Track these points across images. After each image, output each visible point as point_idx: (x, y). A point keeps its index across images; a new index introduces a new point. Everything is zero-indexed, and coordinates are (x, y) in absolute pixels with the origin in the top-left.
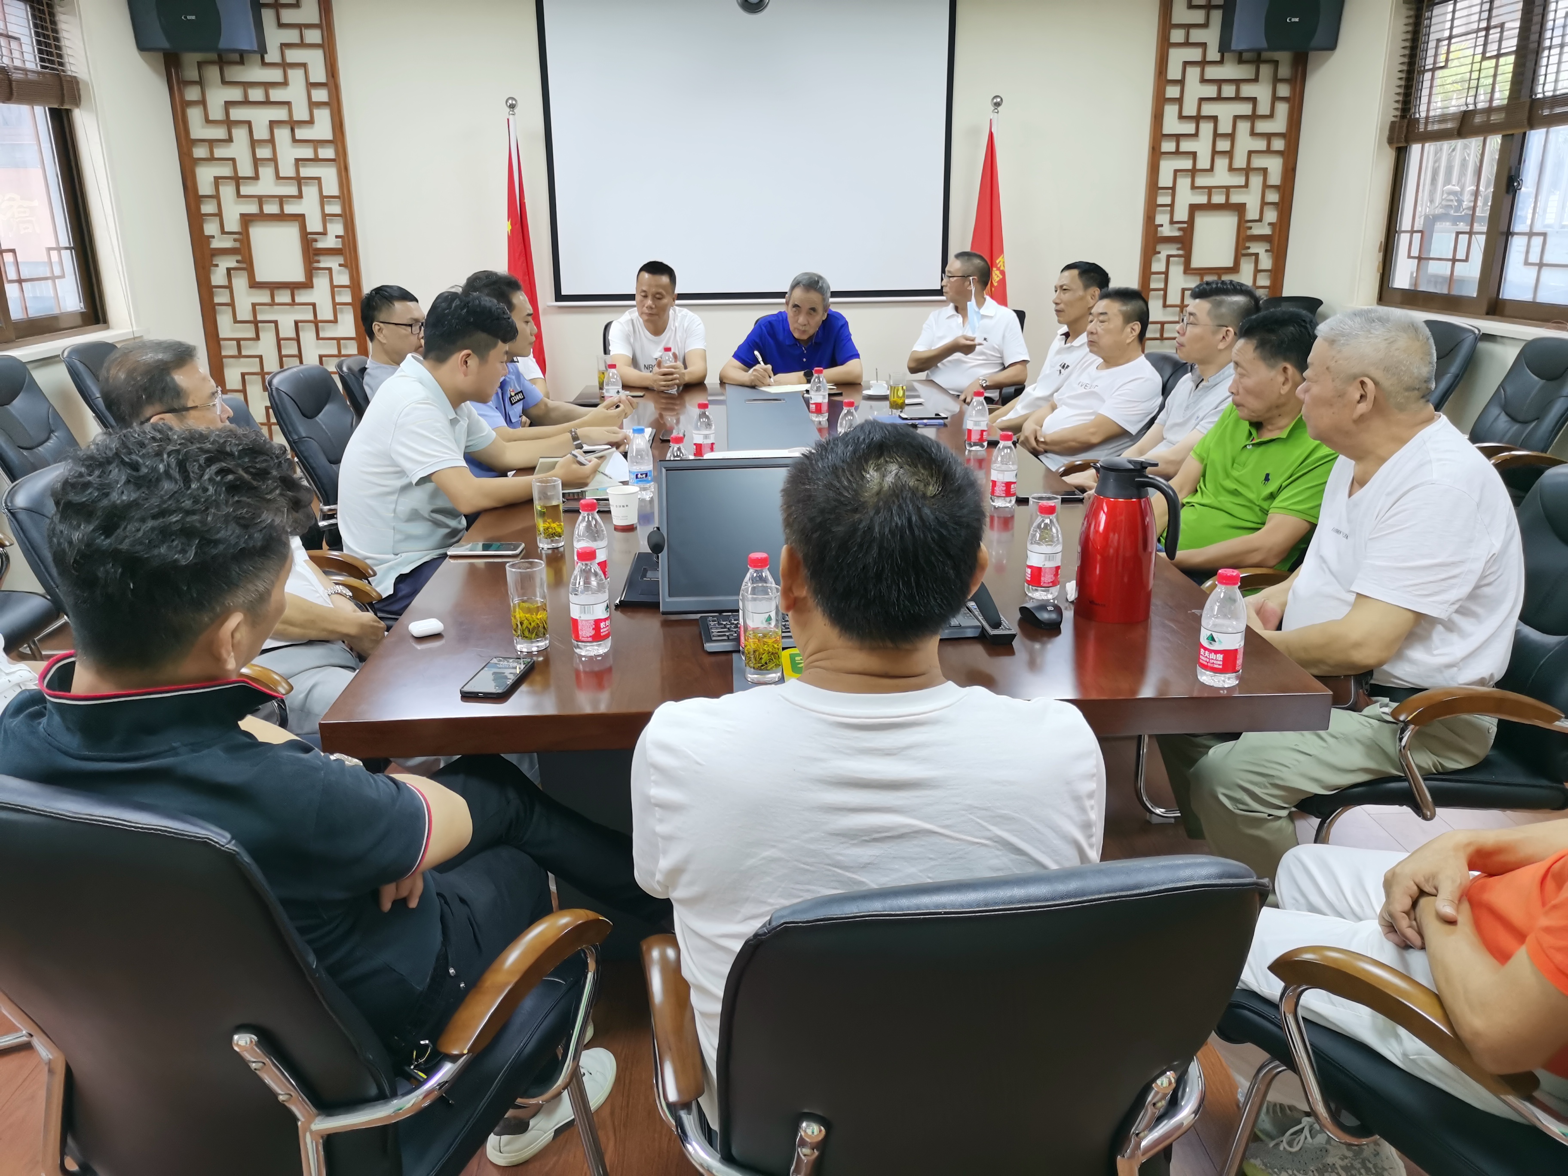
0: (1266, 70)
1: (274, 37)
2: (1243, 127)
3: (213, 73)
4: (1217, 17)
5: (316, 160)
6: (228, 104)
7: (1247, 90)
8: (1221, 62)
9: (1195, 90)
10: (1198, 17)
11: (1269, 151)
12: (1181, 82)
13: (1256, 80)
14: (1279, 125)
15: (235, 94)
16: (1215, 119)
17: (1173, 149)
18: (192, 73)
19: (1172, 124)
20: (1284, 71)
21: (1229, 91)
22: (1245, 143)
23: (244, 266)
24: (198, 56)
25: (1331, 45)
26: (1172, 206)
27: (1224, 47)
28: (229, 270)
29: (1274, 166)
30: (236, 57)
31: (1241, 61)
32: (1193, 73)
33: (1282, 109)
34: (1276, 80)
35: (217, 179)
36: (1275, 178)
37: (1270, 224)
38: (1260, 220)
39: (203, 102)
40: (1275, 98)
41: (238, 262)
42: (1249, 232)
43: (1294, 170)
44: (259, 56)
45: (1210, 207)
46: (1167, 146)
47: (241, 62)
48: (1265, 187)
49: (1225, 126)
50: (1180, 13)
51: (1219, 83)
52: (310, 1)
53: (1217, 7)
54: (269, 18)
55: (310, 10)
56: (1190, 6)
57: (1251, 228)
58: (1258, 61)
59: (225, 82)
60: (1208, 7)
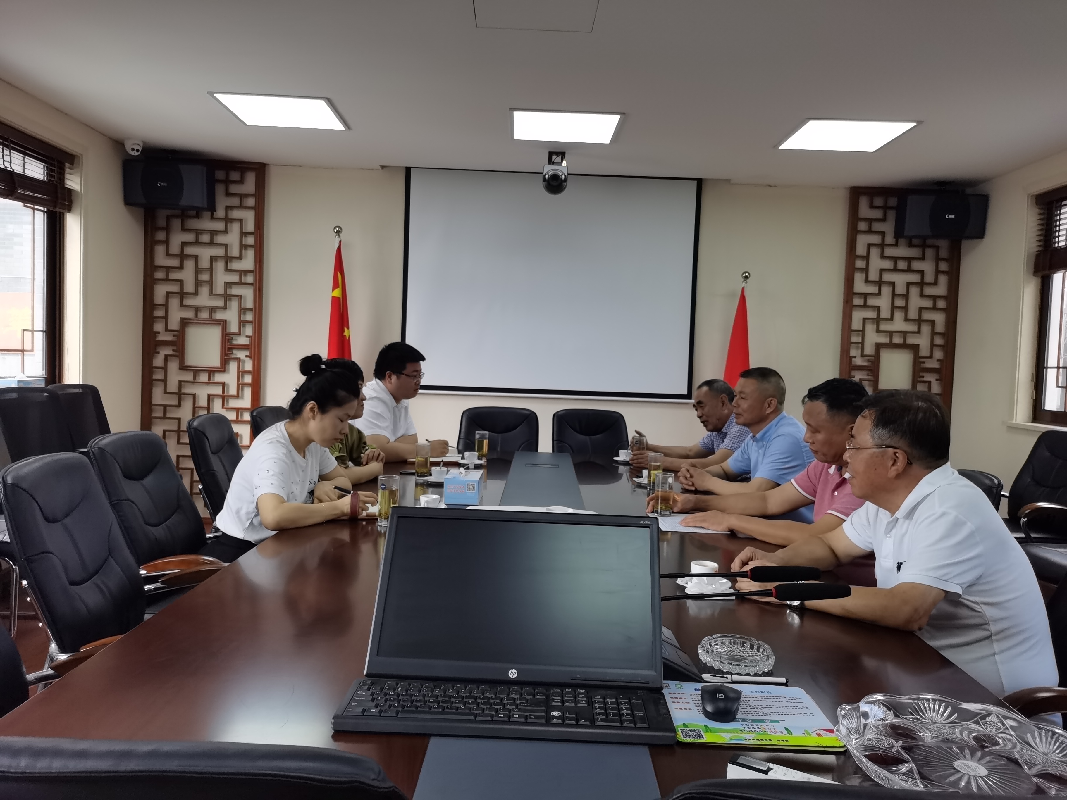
0: (930, 253)
1: (222, 202)
2: (914, 291)
3: (177, 223)
4: (892, 215)
5: (240, 283)
6: (184, 244)
7: (916, 265)
8: (896, 245)
9: (876, 263)
10: (878, 214)
11: (934, 308)
12: (867, 258)
13: (923, 258)
14: (941, 289)
15: (190, 237)
16: (893, 284)
17: (862, 304)
18: (162, 222)
19: (860, 286)
20: (944, 253)
21: (902, 265)
22: (916, 302)
23: (177, 354)
24: (169, 212)
25: (980, 234)
26: (862, 343)
27: (898, 234)
28: (166, 356)
29: (939, 319)
30: (194, 213)
31: (911, 245)
32: (875, 252)
33: (943, 279)
34: (938, 260)
35: (168, 293)
36: (940, 328)
37: (938, 360)
38: (931, 357)
39: (167, 242)
40: (938, 272)
41: (173, 350)
42: (923, 365)
43: (955, 321)
44: (209, 213)
45: (891, 346)
46: (857, 301)
47: (198, 216)
48: (934, 333)
49: (900, 289)
50: (865, 211)
51: (895, 259)
52: (251, 179)
53: (891, 208)
54: (220, 189)
55: (249, 185)
56: (872, 207)
57: (924, 363)
58: (923, 246)
59: (184, 229)
60: (885, 208)
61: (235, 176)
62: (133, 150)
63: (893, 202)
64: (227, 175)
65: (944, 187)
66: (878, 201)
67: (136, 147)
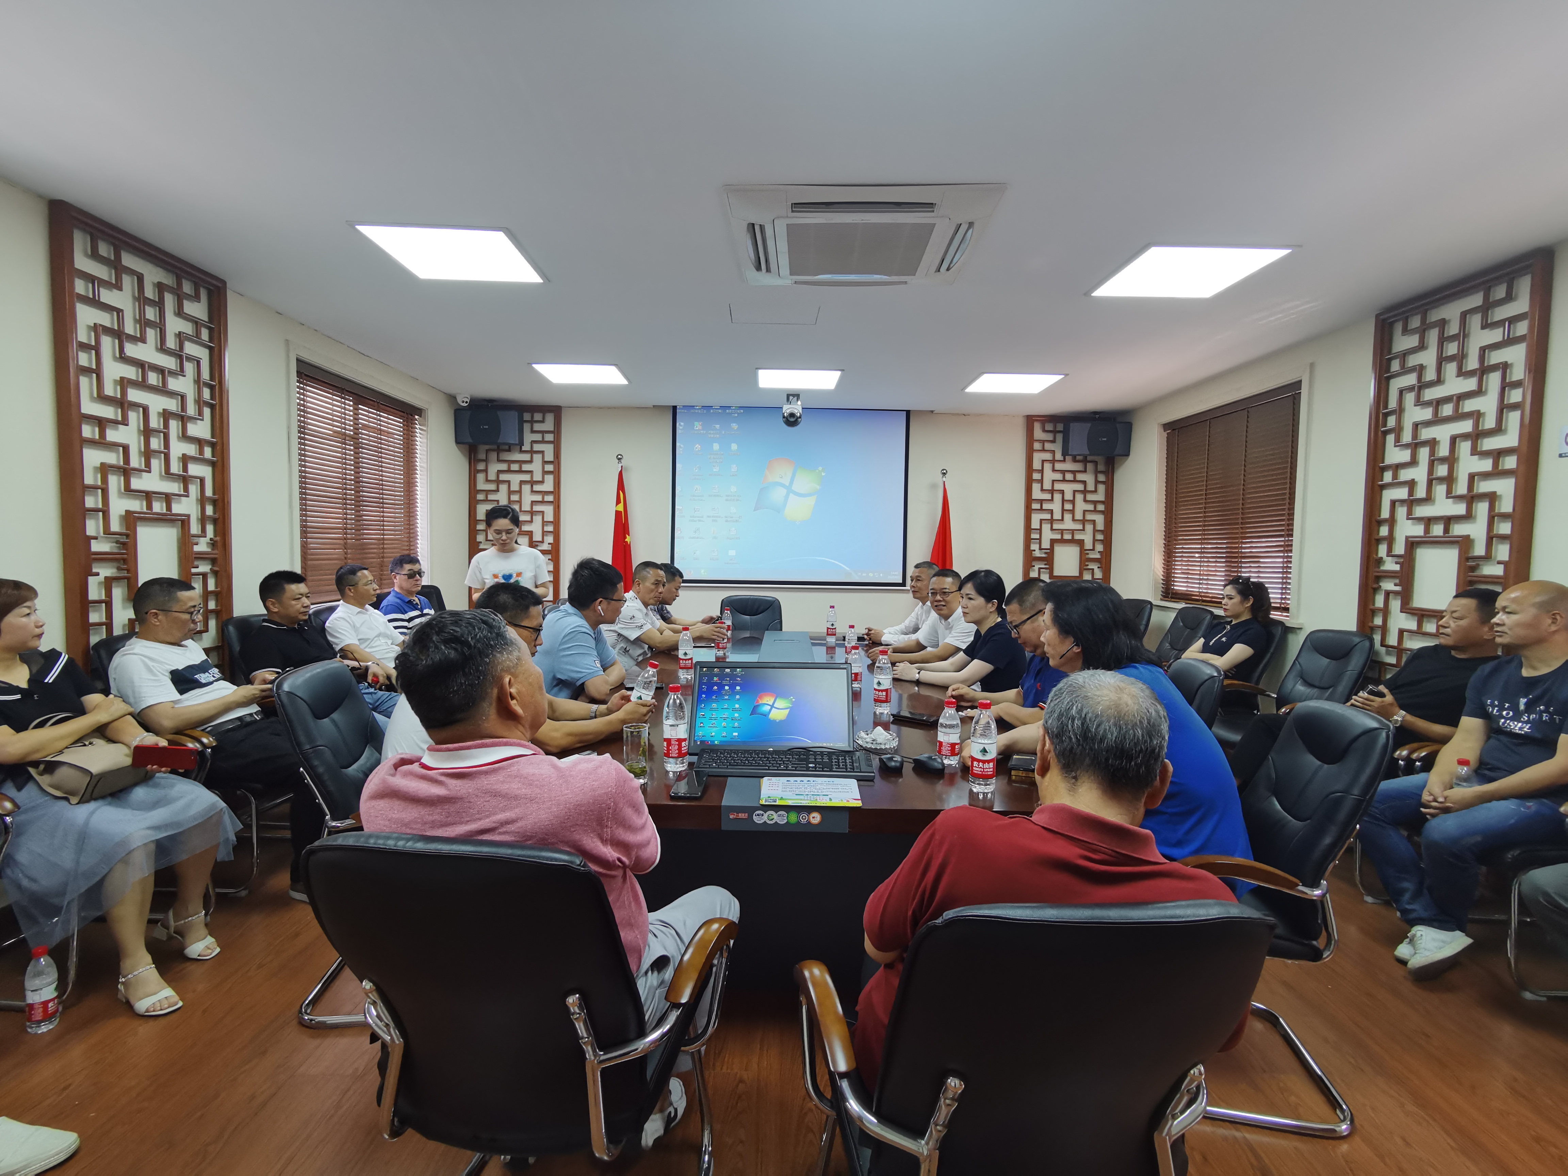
0: (1090, 466)
1: (528, 437)
2: (1079, 497)
3: (494, 455)
4: (1060, 437)
5: (543, 502)
6: (499, 472)
7: (1080, 477)
8: (1064, 460)
9: (1049, 475)
10: (1050, 437)
11: (1095, 511)
12: (1042, 471)
13: (1085, 471)
14: (1100, 496)
15: (504, 467)
16: (1062, 492)
17: (1039, 508)
18: (482, 456)
19: (1037, 494)
20: (1101, 467)
21: (1069, 476)
22: (1081, 506)
24: (487, 447)
25: (1127, 454)
26: (1040, 539)
27: (1065, 453)
29: (1100, 519)
30: (507, 447)
31: (1075, 460)
32: (1048, 467)
33: (1102, 488)
34: (1096, 472)
36: (1100, 526)
37: (1099, 552)
38: (1093, 549)
39: (486, 471)
40: (1097, 482)
42: (1087, 556)
43: (1111, 521)
44: (519, 447)
45: (1062, 541)
46: (1036, 506)
47: (509, 450)
48: (1095, 531)
49: (1068, 496)
50: (1038, 434)
51: (1063, 472)
52: (550, 419)
53: (1059, 432)
54: (527, 427)
55: (549, 425)
56: (1044, 431)
57: (1088, 554)
58: (1085, 461)
59: (499, 461)
60: (1055, 432)
61: (538, 416)
62: (463, 402)
63: (1060, 427)
64: (532, 417)
65: (1098, 417)
66: (1049, 427)
67: (465, 400)
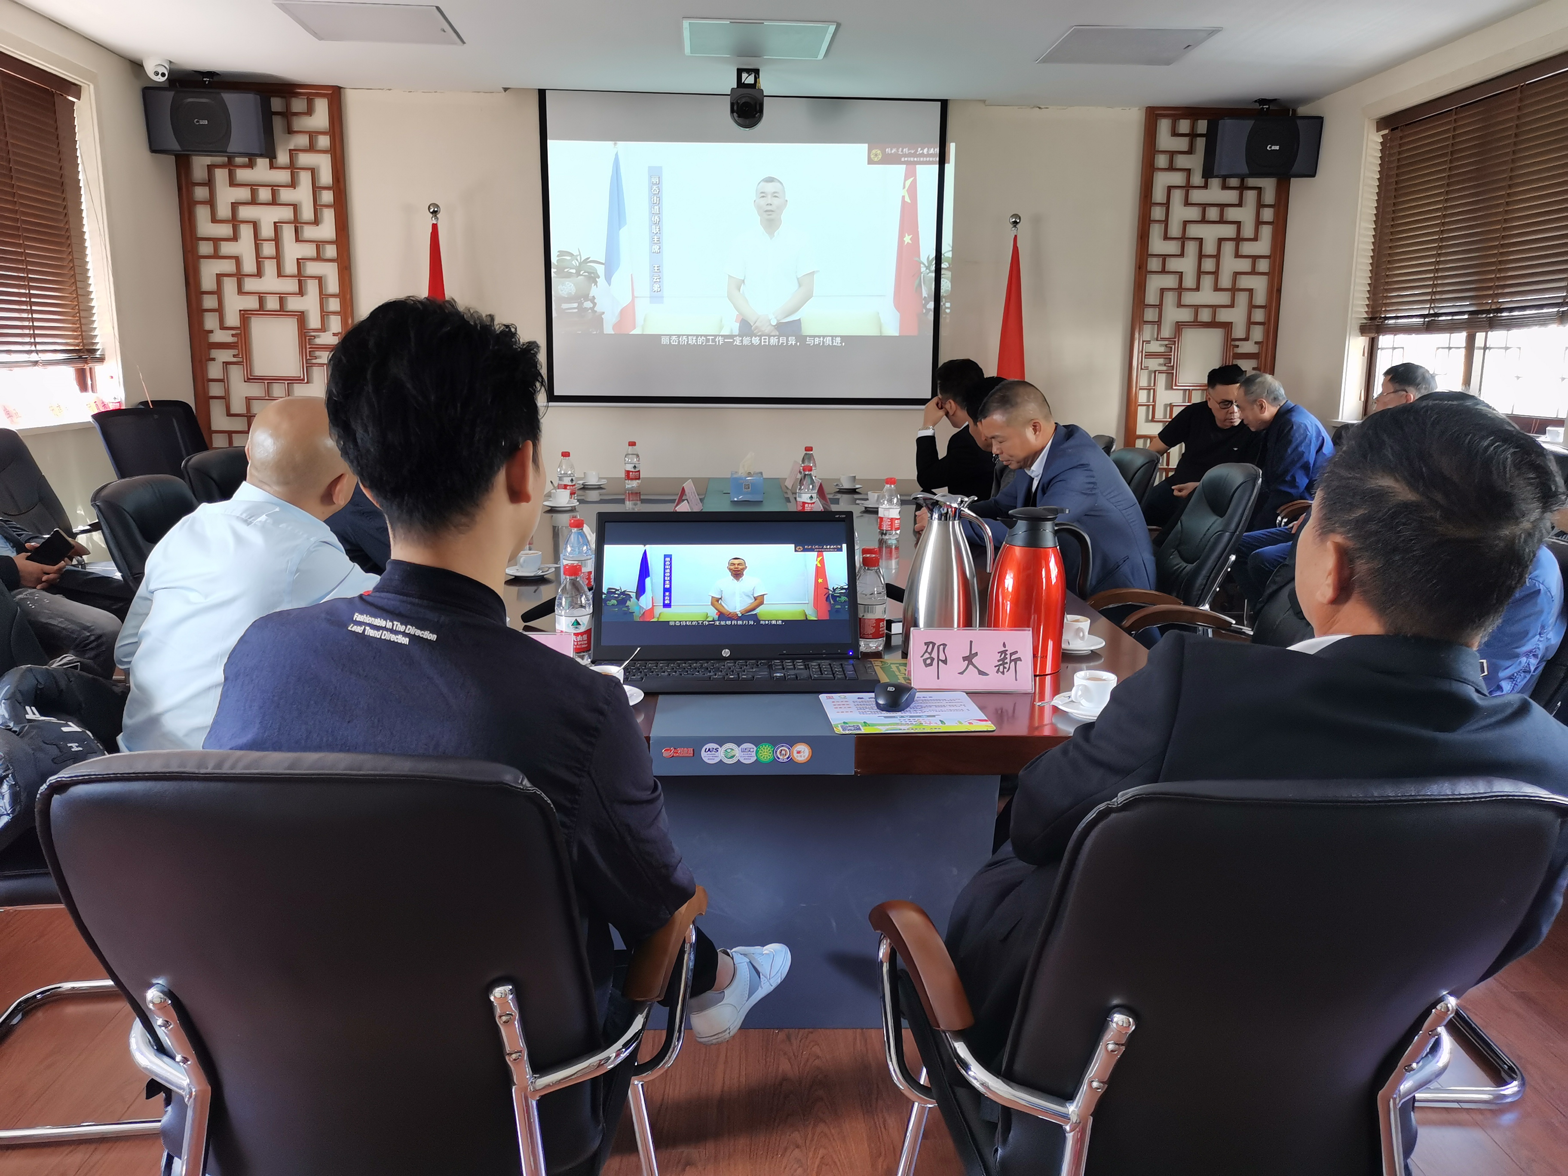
0: (1249, 197)
1: (284, 143)
2: (1228, 249)
3: (222, 176)
4: (1200, 144)
5: (318, 259)
6: (236, 204)
7: (1232, 214)
8: (1206, 186)
9: (1180, 212)
10: (1182, 144)
11: (1253, 272)
12: (1166, 205)
13: (1240, 204)
14: (1263, 247)
15: (244, 194)
16: (1199, 240)
17: (1160, 269)
18: (201, 175)
19: (1157, 244)
20: (1268, 197)
21: (1213, 214)
22: (1230, 264)
23: (241, 359)
24: (208, 160)
25: (1311, 172)
26: (1158, 323)
27: (1208, 173)
28: (226, 364)
29: (1260, 287)
30: (246, 159)
31: (1224, 185)
32: (1177, 197)
33: (1266, 232)
34: (1260, 205)
35: (220, 275)
36: (1260, 298)
37: (1256, 343)
38: (1246, 339)
39: (211, 202)
40: (1259, 223)
41: (235, 356)
42: (1236, 350)
44: (267, 160)
45: (1196, 324)
46: (1154, 265)
47: (250, 164)
48: (1252, 306)
49: (1210, 248)
50: (1165, 140)
51: (1204, 206)
52: (322, 107)
53: (1201, 135)
54: (279, 126)
55: (320, 118)
56: (1175, 134)
57: (1238, 346)
58: (1241, 188)
59: (234, 183)
60: (1192, 135)
61: (298, 105)
62: (157, 74)
63: (1202, 126)
64: (287, 105)
65: (1267, 107)
66: (1184, 126)
67: (161, 70)
